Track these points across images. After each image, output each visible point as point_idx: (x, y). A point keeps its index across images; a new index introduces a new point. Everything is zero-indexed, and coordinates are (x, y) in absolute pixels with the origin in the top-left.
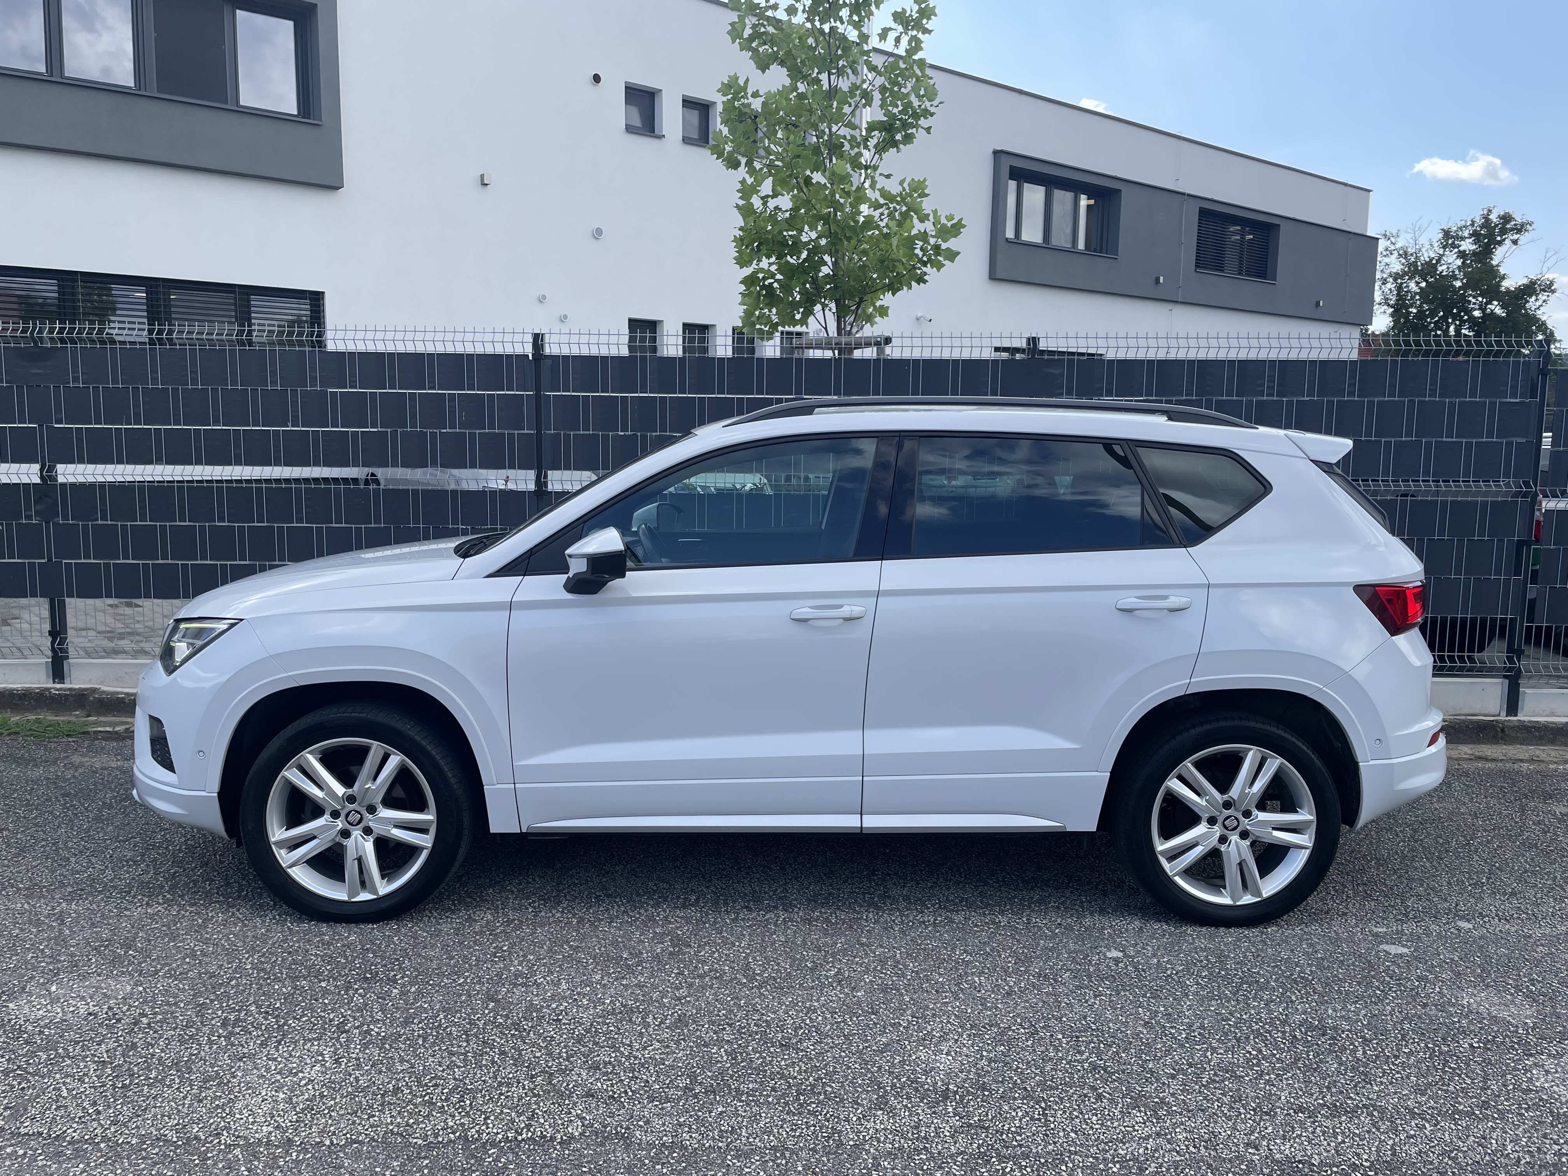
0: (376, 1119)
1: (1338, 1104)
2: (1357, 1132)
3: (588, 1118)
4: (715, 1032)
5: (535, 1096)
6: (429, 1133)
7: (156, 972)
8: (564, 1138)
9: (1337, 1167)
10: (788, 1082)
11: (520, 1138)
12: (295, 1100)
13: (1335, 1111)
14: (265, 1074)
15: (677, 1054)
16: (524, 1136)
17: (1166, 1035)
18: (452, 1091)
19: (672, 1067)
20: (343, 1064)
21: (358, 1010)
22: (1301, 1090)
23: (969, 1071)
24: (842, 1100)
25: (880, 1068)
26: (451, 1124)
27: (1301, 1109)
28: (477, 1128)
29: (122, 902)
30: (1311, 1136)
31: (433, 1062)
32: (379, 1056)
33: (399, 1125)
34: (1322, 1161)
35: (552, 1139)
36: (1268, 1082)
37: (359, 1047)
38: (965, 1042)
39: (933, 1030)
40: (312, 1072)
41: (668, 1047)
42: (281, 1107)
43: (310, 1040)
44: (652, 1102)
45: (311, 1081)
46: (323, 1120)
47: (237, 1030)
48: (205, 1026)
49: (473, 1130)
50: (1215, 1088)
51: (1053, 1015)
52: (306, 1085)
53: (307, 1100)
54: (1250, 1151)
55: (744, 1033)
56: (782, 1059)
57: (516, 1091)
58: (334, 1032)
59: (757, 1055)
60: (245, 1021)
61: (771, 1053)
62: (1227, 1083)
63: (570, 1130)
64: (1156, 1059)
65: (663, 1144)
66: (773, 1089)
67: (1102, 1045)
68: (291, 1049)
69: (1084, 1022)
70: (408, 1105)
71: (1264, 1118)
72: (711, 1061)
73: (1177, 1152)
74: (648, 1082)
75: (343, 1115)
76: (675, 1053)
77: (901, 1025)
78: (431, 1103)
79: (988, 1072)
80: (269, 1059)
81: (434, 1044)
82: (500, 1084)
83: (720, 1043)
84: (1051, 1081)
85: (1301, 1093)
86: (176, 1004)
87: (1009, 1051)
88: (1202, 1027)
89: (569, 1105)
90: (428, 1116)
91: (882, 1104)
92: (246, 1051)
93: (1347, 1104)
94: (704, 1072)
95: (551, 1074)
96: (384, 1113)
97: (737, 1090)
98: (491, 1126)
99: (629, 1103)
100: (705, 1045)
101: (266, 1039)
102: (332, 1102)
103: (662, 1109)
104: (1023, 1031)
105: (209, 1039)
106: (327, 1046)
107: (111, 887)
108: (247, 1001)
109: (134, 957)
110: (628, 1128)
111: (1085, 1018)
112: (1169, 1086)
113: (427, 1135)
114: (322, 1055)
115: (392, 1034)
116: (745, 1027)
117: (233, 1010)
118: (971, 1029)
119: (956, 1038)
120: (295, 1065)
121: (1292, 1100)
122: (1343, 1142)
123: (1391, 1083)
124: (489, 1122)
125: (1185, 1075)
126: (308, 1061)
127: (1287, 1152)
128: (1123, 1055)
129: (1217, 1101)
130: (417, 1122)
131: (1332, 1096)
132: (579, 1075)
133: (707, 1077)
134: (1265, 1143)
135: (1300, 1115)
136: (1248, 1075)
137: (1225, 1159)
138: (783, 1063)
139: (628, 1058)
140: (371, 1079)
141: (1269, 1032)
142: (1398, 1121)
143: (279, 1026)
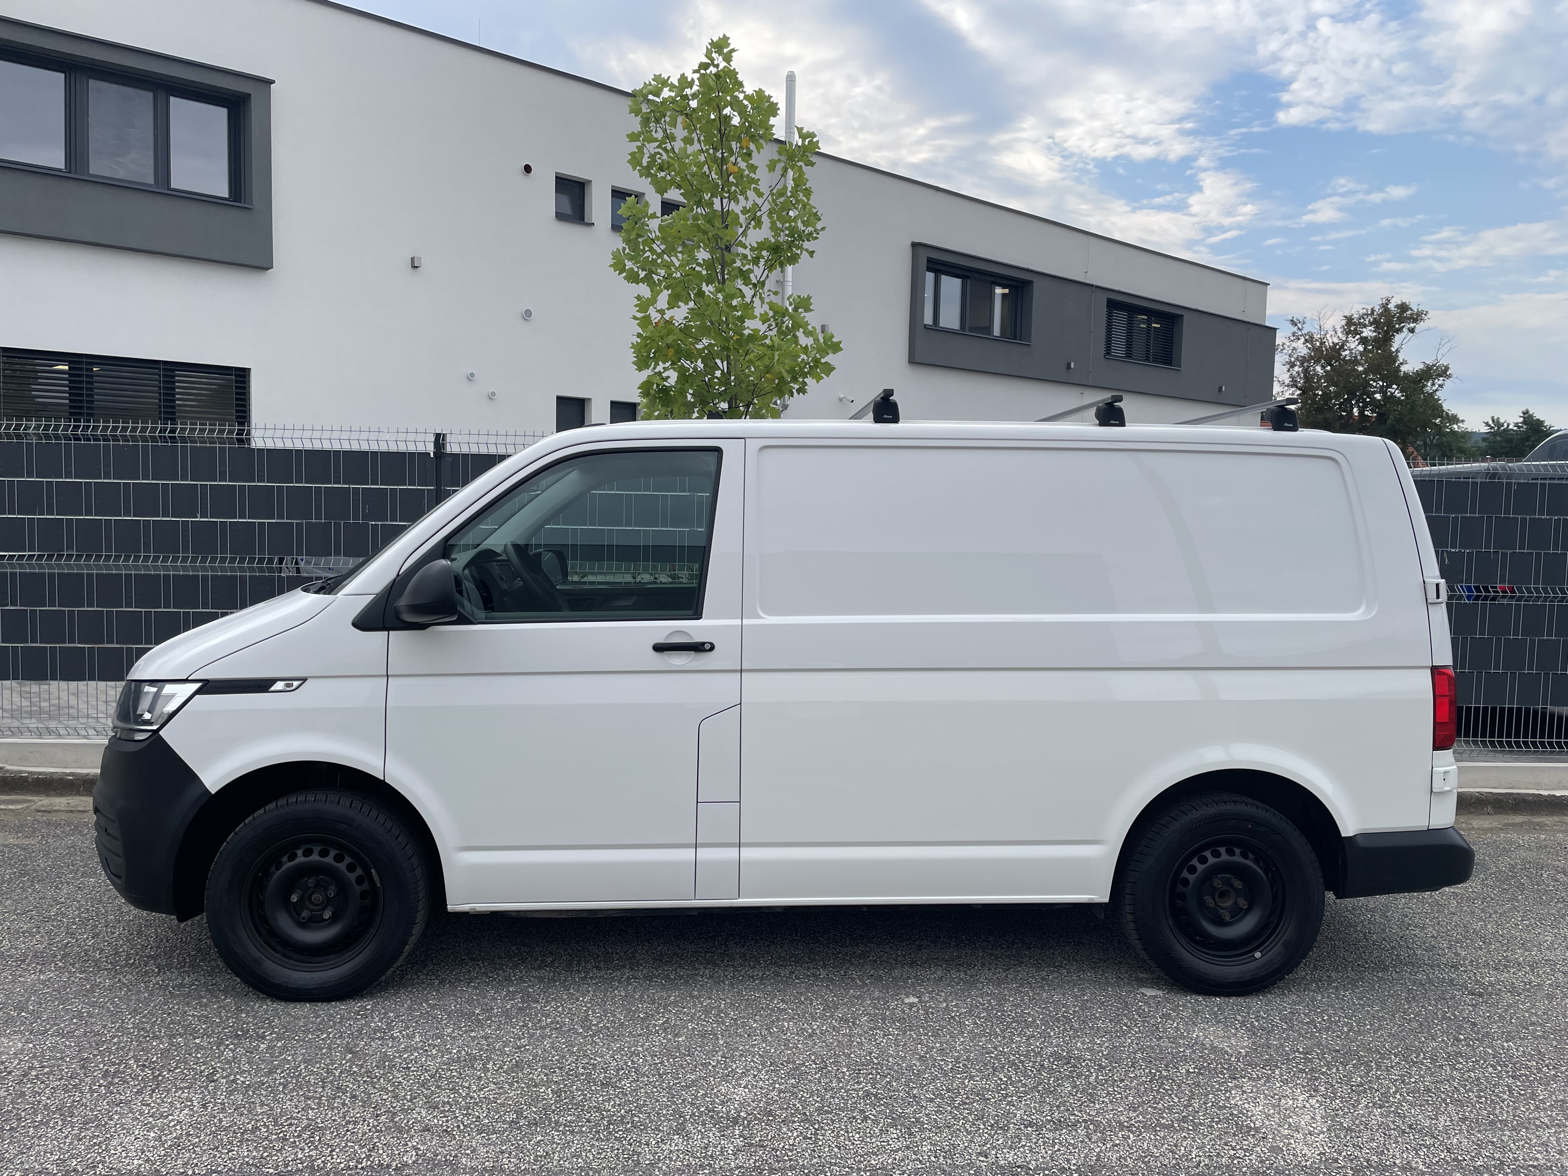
0: (235, 1153)
1: (1062, 1119)
2: (1072, 1142)
3: (422, 1148)
4: (546, 1075)
5: (377, 1131)
6: (281, 1163)
7: (46, 1031)
8: (399, 1165)
9: (1050, 1170)
10: (603, 1115)
11: (360, 1166)
12: (164, 1138)
13: (1058, 1125)
14: (139, 1117)
15: (509, 1094)
16: (364, 1164)
17: (935, 1066)
18: (304, 1129)
19: (503, 1105)
20: (210, 1108)
21: (227, 1063)
22: (1035, 1109)
23: (760, 1101)
24: (646, 1128)
25: (684, 1100)
26: (300, 1156)
27: (1031, 1124)
28: (323, 1159)
29: (17, 970)
30: (1034, 1146)
31: (290, 1105)
32: (242, 1101)
33: (254, 1158)
34: (1038, 1166)
35: (389, 1166)
36: (1009, 1103)
37: (225, 1094)
38: (762, 1077)
39: (737, 1067)
40: (181, 1115)
41: (502, 1088)
42: (151, 1144)
43: (181, 1088)
44: (481, 1134)
45: (179, 1122)
46: (188, 1155)
47: (116, 1080)
48: (87, 1077)
49: (320, 1161)
50: (964, 1109)
51: (843, 1053)
52: (174, 1126)
53: (175, 1138)
54: (980, 1158)
55: (572, 1075)
56: (600, 1096)
57: (362, 1128)
58: (204, 1081)
59: (580, 1093)
60: (124, 1072)
61: (592, 1090)
62: (975, 1104)
63: (405, 1159)
64: (922, 1086)
65: (485, 1169)
66: (588, 1121)
67: (878, 1076)
68: (163, 1096)
69: (868, 1058)
70: (264, 1141)
71: (998, 1132)
72: (536, 1100)
73: (920, 1162)
74: (479, 1117)
75: (205, 1150)
76: (507, 1093)
77: (710, 1064)
78: (285, 1139)
79: (777, 1101)
80: (144, 1105)
81: (292, 1091)
82: (348, 1122)
83: (548, 1084)
84: (828, 1107)
85: (1034, 1111)
86: (62, 1058)
87: (798, 1083)
88: (968, 1059)
89: (407, 1138)
90: (280, 1150)
91: (680, 1130)
92: (123, 1098)
93: (1070, 1119)
94: (530, 1108)
95: (395, 1114)
96: (242, 1148)
97: (557, 1122)
98: (335, 1157)
99: (459, 1136)
100: (535, 1086)
101: (142, 1088)
102: (197, 1140)
103: (489, 1139)
104: (814, 1066)
105: (91, 1088)
106: (196, 1093)
107: (8, 956)
108: (126, 1056)
109: (26, 1018)
110: (456, 1156)
111: (871, 1053)
112: (926, 1108)
113: (278, 1166)
114: (191, 1101)
115: (256, 1083)
116: (573, 1070)
117: (114, 1064)
118: (771, 1066)
119: (755, 1073)
120: (166, 1109)
121: (1025, 1117)
122: (1059, 1150)
123: (1111, 1102)
124: (334, 1153)
125: (942, 1099)
126: (178, 1106)
127: (1010, 1159)
128: (894, 1084)
129: (963, 1119)
130: (270, 1155)
131: (1059, 1113)
132: (419, 1113)
133: (531, 1113)
134: (993, 1152)
135: (1029, 1129)
136: (994, 1098)
137: (958, 1165)
138: (601, 1099)
139: (464, 1098)
140: (233, 1120)
141: (1022, 1062)
142: (1108, 1133)
143: (154, 1077)
